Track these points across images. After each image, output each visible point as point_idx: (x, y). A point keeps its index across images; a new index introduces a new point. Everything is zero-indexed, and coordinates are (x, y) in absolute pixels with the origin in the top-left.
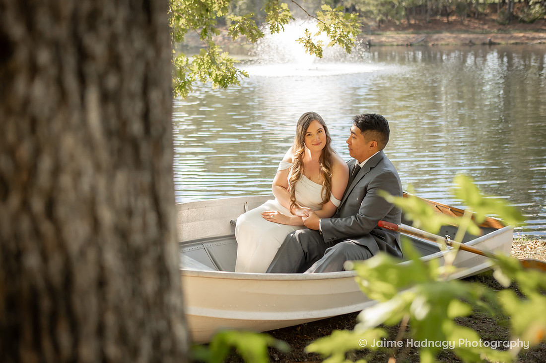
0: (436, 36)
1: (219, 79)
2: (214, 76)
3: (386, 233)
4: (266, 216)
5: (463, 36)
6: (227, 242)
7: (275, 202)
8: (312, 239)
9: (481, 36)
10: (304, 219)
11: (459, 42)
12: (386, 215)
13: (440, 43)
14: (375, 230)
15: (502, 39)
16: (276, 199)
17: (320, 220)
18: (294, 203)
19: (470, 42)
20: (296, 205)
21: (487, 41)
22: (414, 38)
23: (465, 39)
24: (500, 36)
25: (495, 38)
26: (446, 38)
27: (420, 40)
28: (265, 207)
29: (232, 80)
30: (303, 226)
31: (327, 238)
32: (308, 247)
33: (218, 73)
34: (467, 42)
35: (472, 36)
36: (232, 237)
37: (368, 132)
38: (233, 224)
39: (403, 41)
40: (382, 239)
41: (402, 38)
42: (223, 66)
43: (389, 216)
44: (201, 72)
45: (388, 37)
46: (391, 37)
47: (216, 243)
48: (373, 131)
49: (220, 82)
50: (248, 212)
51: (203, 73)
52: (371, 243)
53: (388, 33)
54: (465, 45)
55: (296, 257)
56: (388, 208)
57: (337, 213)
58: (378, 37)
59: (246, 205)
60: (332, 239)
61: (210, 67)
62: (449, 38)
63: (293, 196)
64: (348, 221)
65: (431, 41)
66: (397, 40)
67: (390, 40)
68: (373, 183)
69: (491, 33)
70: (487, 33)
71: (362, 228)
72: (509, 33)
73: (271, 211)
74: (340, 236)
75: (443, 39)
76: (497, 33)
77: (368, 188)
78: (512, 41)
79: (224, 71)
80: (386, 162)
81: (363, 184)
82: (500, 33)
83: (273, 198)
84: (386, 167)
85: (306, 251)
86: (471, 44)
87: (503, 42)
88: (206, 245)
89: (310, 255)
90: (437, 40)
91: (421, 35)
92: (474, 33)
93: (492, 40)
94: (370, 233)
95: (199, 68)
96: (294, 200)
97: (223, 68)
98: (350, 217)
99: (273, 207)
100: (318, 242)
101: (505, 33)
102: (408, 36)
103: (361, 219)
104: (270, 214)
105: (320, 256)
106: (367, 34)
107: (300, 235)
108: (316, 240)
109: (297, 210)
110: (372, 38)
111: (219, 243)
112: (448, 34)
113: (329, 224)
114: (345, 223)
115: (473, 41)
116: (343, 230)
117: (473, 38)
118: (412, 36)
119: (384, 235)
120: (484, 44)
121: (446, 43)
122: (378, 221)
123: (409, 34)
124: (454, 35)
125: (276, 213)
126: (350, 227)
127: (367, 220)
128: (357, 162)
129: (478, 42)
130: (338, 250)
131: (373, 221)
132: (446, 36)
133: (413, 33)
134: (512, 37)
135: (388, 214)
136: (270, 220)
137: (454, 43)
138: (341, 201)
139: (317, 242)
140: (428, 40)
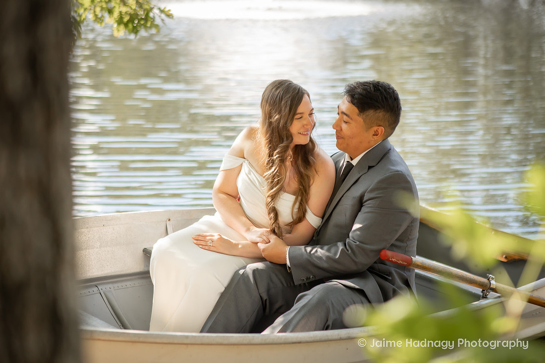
1: (125, 20)
2: (116, 14)
3: (393, 270)
4: (201, 241)
6: (137, 282)
7: (217, 218)
8: (275, 279)
10: (261, 246)
12: (393, 241)
14: (376, 265)
16: (217, 214)
17: (288, 249)
28: (200, 226)
29: (146, 23)
30: (260, 258)
31: (299, 277)
32: (268, 291)
33: (124, 10)
36: (145, 275)
37: (371, 113)
38: (147, 253)
40: (386, 279)
43: (398, 243)
47: (120, 285)
48: (378, 111)
49: (126, 25)
50: (172, 235)
52: (370, 286)
55: (249, 307)
56: (397, 231)
57: (316, 238)
59: (168, 223)
60: (307, 279)
64: (333, 250)
68: (372, 191)
71: (355, 262)
73: (208, 234)
74: (320, 274)
77: (365, 199)
80: (393, 156)
81: (356, 192)
83: (212, 212)
84: (393, 165)
85: (265, 297)
88: (104, 288)
89: (271, 304)
94: (367, 270)
98: (336, 245)
99: (213, 226)
100: (285, 285)
103: (354, 247)
104: (208, 238)
105: (288, 306)
107: (255, 272)
111: (124, 284)
113: (302, 255)
114: (327, 254)
116: (325, 265)
119: (390, 274)
122: (380, 251)
125: (216, 237)
126: (335, 261)
127: (363, 249)
128: (347, 158)
130: (317, 296)
131: (372, 251)
135: (397, 240)
136: (207, 247)
138: (323, 218)
139: (282, 283)
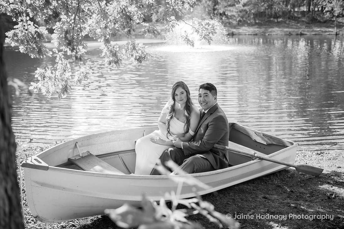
0: (270, 30)
1: (137, 58)
2: (134, 56)
4: (153, 140)
5: (286, 30)
7: (158, 132)
8: (178, 153)
9: (296, 30)
10: (173, 142)
11: (283, 34)
13: (272, 34)
14: (213, 149)
15: (308, 32)
17: (182, 142)
18: (169, 132)
19: (290, 33)
20: (170, 133)
21: (299, 33)
22: (258, 30)
23: (287, 31)
24: (306, 30)
25: (304, 31)
26: (276, 31)
27: (261, 32)
29: (145, 59)
30: (173, 146)
31: (186, 153)
32: (175, 158)
33: (137, 54)
34: (288, 33)
35: (290, 30)
39: (252, 32)
40: (217, 154)
41: (251, 30)
42: (140, 51)
44: (127, 54)
45: (244, 30)
46: (245, 30)
49: (138, 60)
51: (128, 55)
52: (210, 157)
53: (244, 28)
54: (287, 35)
58: (238, 30)
60: (189, 153)
61: (132, 52)
62: (278, 31)
63: (169, 128)
64: (198, 143)
65: (268, 32)
66: (249, 32)
67: (245, 31)
68: (211, 122)
69: (302, 28)
70: (300, 28)
71: (205, 147)
72: (312, 28)
73: (155, 137)
74: (193, 152)
75: (274, 31)
76: (304, 28)
77: (209, 125)
78: (313, 33)
79: (141, 54)
81: (206, 122)
82: (306, 29)
86: (290, 34)
87: (308, 34)
90: (271, 32)
91: (262, 29)
92: (292, 28)
93: (302, 32)
94: (209, 150)
95: (126, 52)
96: (169, 130)
97: (140, 52)
98: (199, 141)
101: (310, 29)
102: (255, 29)
103: (205, 142)
104: (155, 139)
106: (231, 28)
108: (180, 154)
109: (170, 136)
110: (234, 30)
112: (277, 29)
113: (187, 145)
114: (195, 144)
115: (291, 33)
116: (194, 148)
117: (292, 31)
118: (257, 29)
119: (218, 152)
120: (297, 34)
121: (276, 34)
122: (214, 143)
123: (255, 28)
124: (281, 29)
125: (158, 139)
126: (198, 147)
127: (208, 143)
128: (203, 111)
129: (294, 33)
131: (211, 143)
132: (276, 30)
133: (257, 28)
134: (313, 30)
137: (281, 34)
139: (180, 155)
140: (266, 32)
